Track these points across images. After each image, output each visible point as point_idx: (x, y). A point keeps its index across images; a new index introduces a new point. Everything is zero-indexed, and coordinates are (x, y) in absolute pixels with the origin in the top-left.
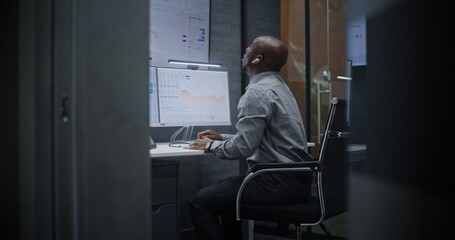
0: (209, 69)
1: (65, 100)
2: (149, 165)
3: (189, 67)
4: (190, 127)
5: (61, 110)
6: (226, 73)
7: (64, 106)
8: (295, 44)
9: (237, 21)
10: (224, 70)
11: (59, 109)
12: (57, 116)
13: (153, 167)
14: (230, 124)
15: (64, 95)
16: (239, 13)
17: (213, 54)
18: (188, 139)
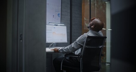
0: (61, 25)
1: (21, 35)
2: (45, 54)
3: (55, 25)
4: (55, 43)
5: (20, 38)
6: (66, 27)
7: (21, 37)
8: (86, 18)
9: (69, 11)
10: (65, 26)
11: (19, 38)
12: (19, 40)
13: (47, 55)
14: (67, 42)
15: (21, 34)
16: (70, 9)
17: (62, 21)
18: (54, 46)
